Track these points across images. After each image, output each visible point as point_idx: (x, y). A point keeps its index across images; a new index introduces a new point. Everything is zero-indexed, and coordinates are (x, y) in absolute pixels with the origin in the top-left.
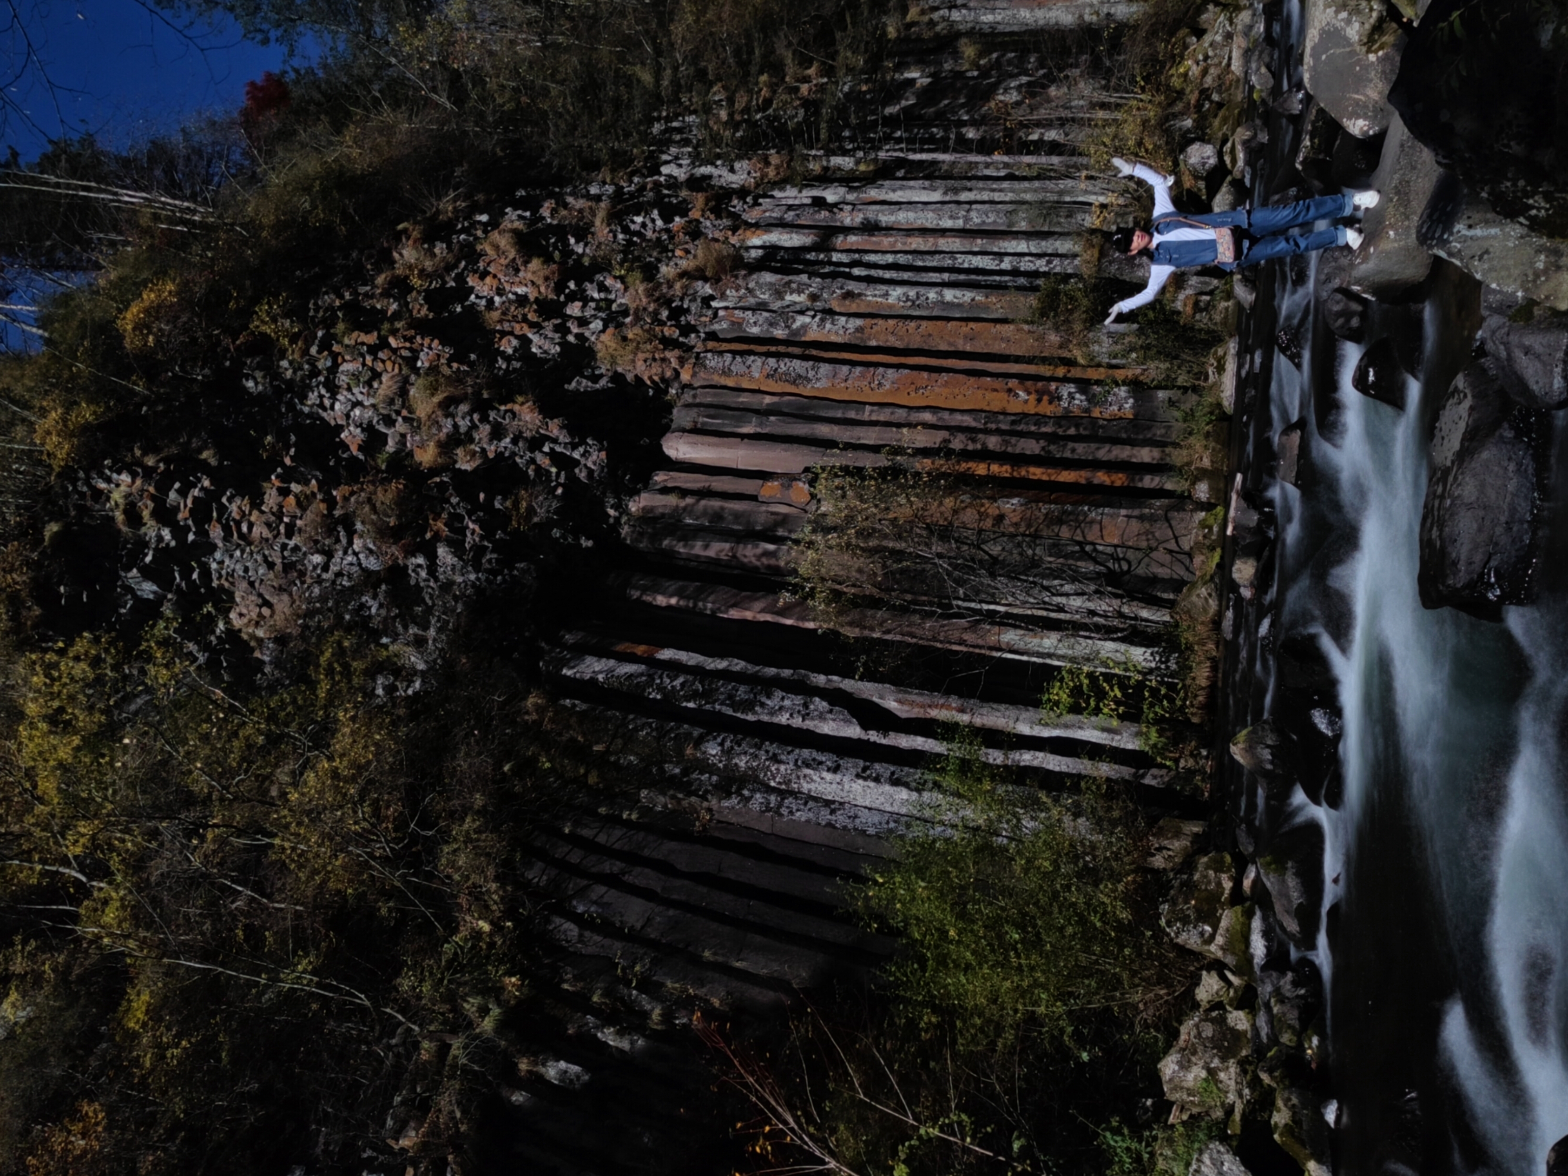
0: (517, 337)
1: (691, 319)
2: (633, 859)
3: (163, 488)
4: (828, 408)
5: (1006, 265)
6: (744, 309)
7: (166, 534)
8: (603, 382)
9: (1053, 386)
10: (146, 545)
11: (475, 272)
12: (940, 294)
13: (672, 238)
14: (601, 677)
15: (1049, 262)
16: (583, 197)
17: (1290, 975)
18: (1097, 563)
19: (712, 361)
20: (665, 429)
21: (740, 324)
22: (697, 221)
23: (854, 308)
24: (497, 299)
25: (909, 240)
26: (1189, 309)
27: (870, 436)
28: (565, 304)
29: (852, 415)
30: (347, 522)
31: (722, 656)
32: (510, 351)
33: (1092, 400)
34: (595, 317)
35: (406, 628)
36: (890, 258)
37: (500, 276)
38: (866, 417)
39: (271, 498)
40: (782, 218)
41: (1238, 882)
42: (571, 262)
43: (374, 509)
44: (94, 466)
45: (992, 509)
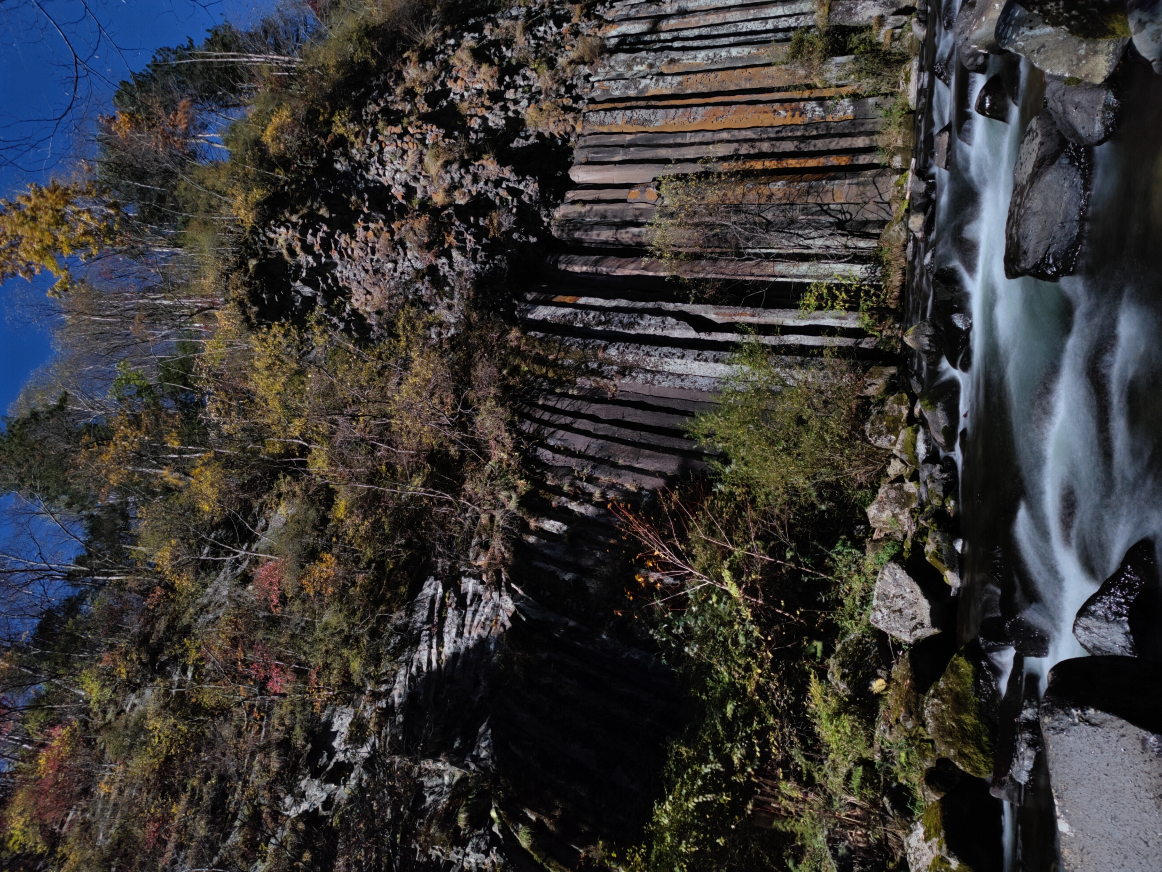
0: (480, 117)
1: (578, 91)
2: (577, 415)
3: (303, 233)
4: (665, 138)
5: (770, 25)
6: (609, 80)
7: (310, 259)
8: (532, 140)
9: (802, 104)
10: (301, 266)
11: (451, 78)
12: (729, 52)
13: (562, 38)
14: (549, 318)
15: (797, 19)
16: (508, 18)
17: (938, 466)
18: (831, 216)
19: (593, 117)
20: (571, 164)
21: (608, 90)
22: (577, 24)
23: (676, 69)
24: (466, 94)
25: (708, 17)
26: (888, 41)
27: (690, 153)
28: (504, 92)
29: (679, 140)
30: (402, 243)
31: (614, 298)
32: (477, 127)
33: (826, 110)
34: (523, 98)
35: (442, 299)
36: (696, 32)
37: (465, 78)
38: (687, 141)
39: (360, 233)
40: (628, 14)
41: (911, 410)
42: (505, 63)
43: (415, 233)
44: (266, 225)
45: (765, 191)
